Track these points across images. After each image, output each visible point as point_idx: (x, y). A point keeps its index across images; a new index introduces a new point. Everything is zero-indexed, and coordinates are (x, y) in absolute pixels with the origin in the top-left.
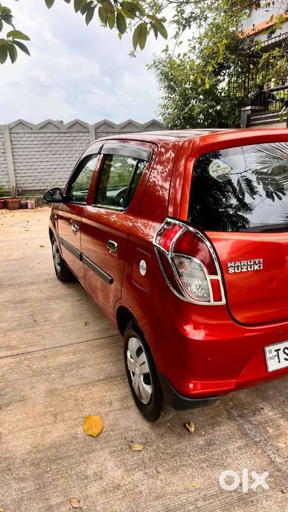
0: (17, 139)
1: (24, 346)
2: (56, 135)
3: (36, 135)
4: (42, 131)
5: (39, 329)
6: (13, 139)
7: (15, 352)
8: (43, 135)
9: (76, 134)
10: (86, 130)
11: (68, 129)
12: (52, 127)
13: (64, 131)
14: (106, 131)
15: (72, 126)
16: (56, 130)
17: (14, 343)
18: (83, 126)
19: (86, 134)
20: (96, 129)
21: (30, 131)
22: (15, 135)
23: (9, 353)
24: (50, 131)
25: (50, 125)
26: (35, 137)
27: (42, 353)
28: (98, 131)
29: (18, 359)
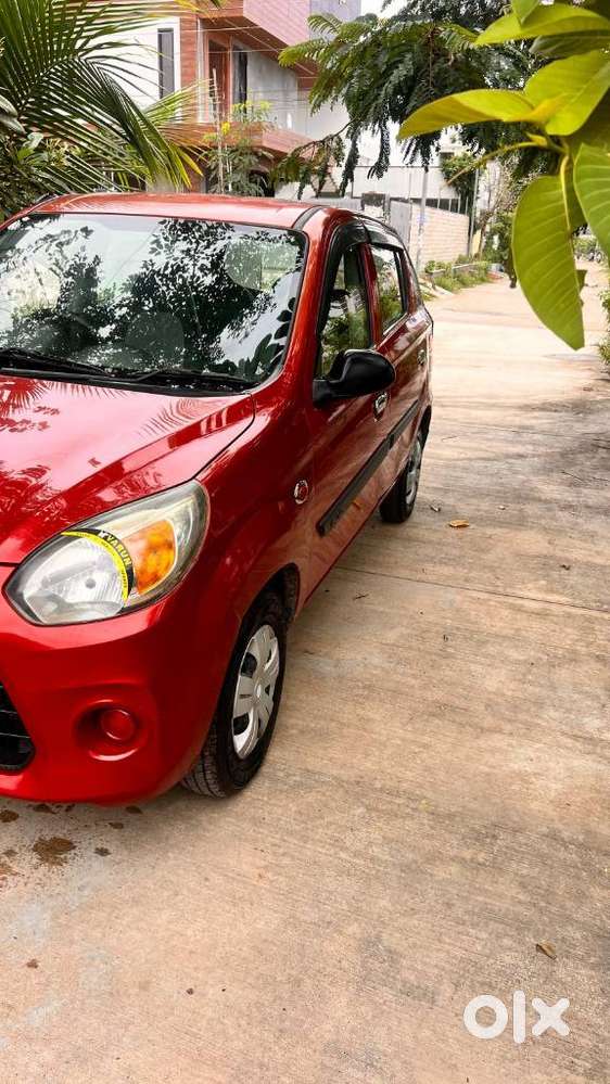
1: (492, 603)
5: (448, 621)
7: (511, 600)
17: (505, 613)
23: (520, 602)
27: (468, 585)
29: (509, 590)
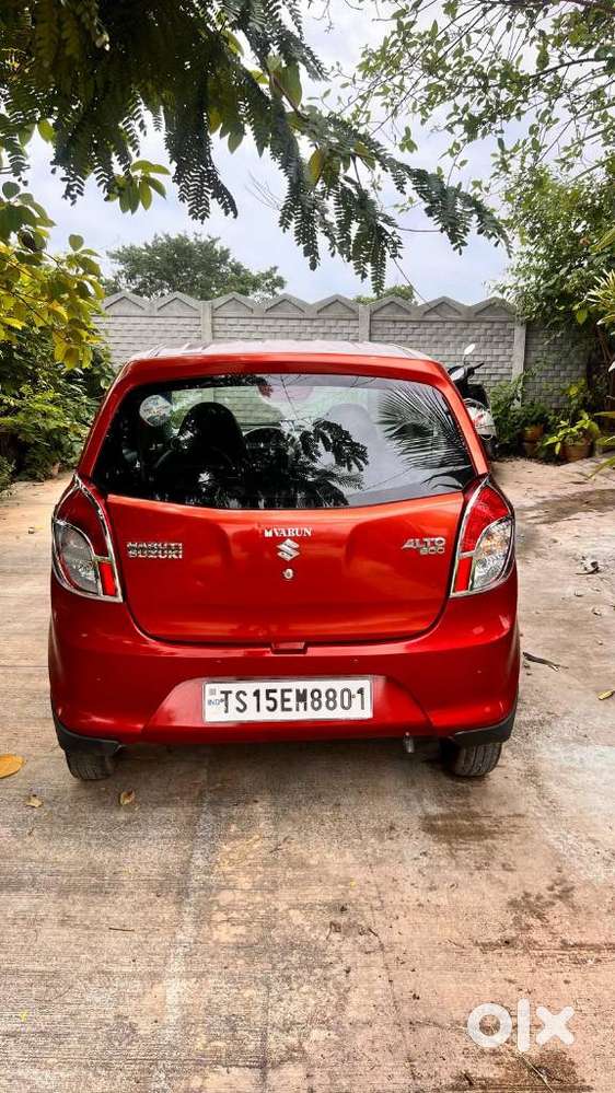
0: (224, 328)
2: (295, 323)
3: (259, 322)
4: (271, 314)
6: (217, 328)
8: (271, 322)
9: (332, 323)
10: (351, 316)
11: (318, 312)
12: (290, 307)
13: (311, 317)
14: (392, 317)
15: (326, 307)
16: (296, 314)
18: (348, 308)
19: (354, 323)
20: (373, 313)
21: (249, 314)
22: (221, 321)
24: (285, 315)
25: (285, 303)
26: (257, 326)
28: (377, 316)
